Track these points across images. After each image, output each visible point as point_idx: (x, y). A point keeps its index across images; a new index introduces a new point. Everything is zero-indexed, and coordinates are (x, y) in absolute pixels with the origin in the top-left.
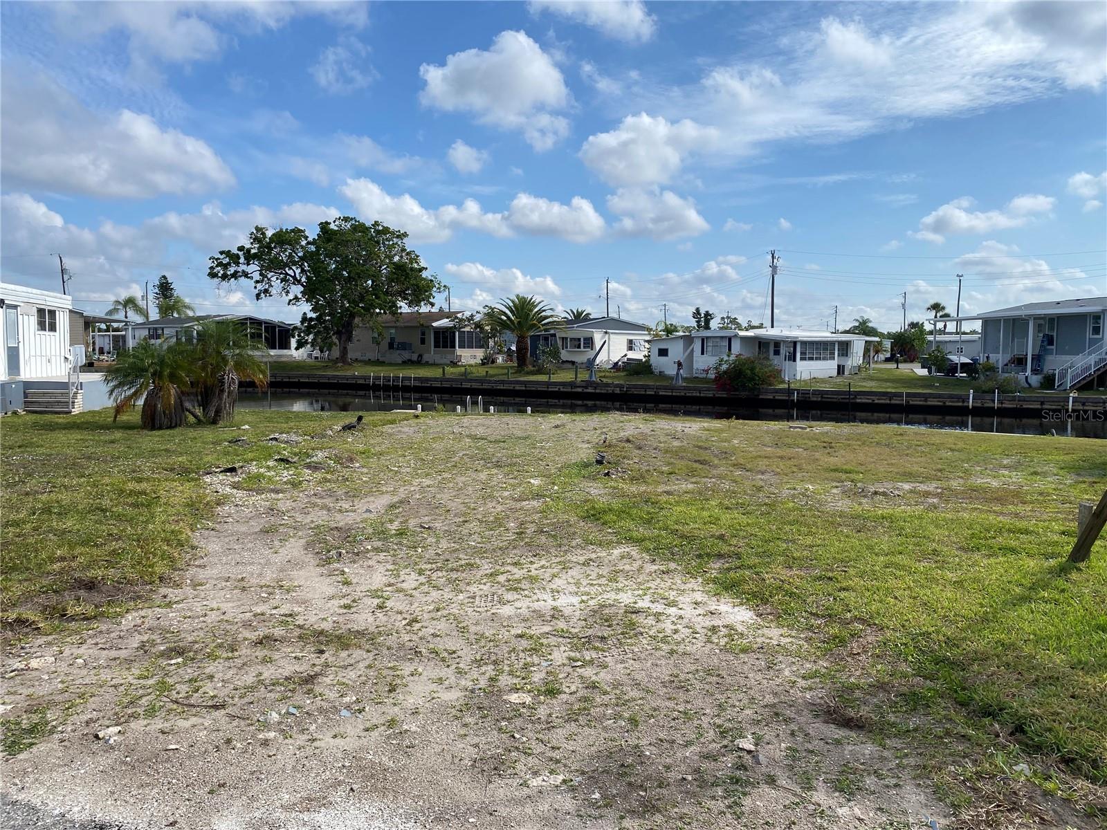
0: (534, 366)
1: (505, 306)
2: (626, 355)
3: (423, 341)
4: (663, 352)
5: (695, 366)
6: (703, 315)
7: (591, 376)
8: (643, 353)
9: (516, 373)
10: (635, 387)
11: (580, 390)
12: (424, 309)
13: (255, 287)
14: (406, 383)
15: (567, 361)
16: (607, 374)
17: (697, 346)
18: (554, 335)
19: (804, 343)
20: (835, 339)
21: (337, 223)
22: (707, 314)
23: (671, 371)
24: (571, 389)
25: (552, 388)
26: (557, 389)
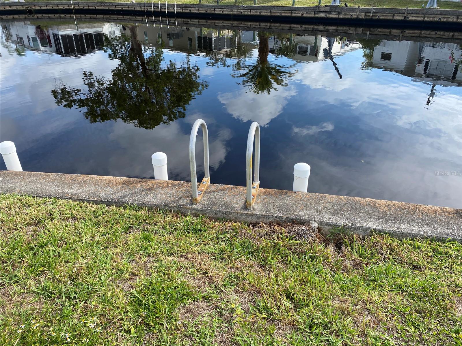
11: (323, 15)
24: (314, 14)
25: (295, 13)
26: (300, 15)
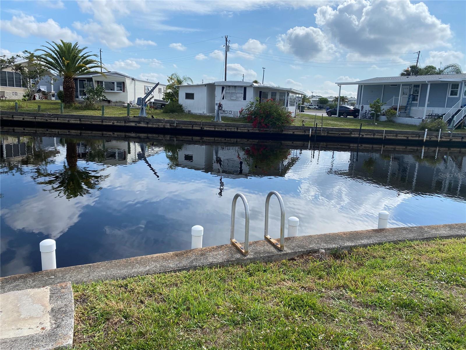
4: (189, 96)
7: (142, 113)
11: (133, 124)
18: (90, 79)
24: (125, 123)
25: (106, 122)
26: (111, 124)
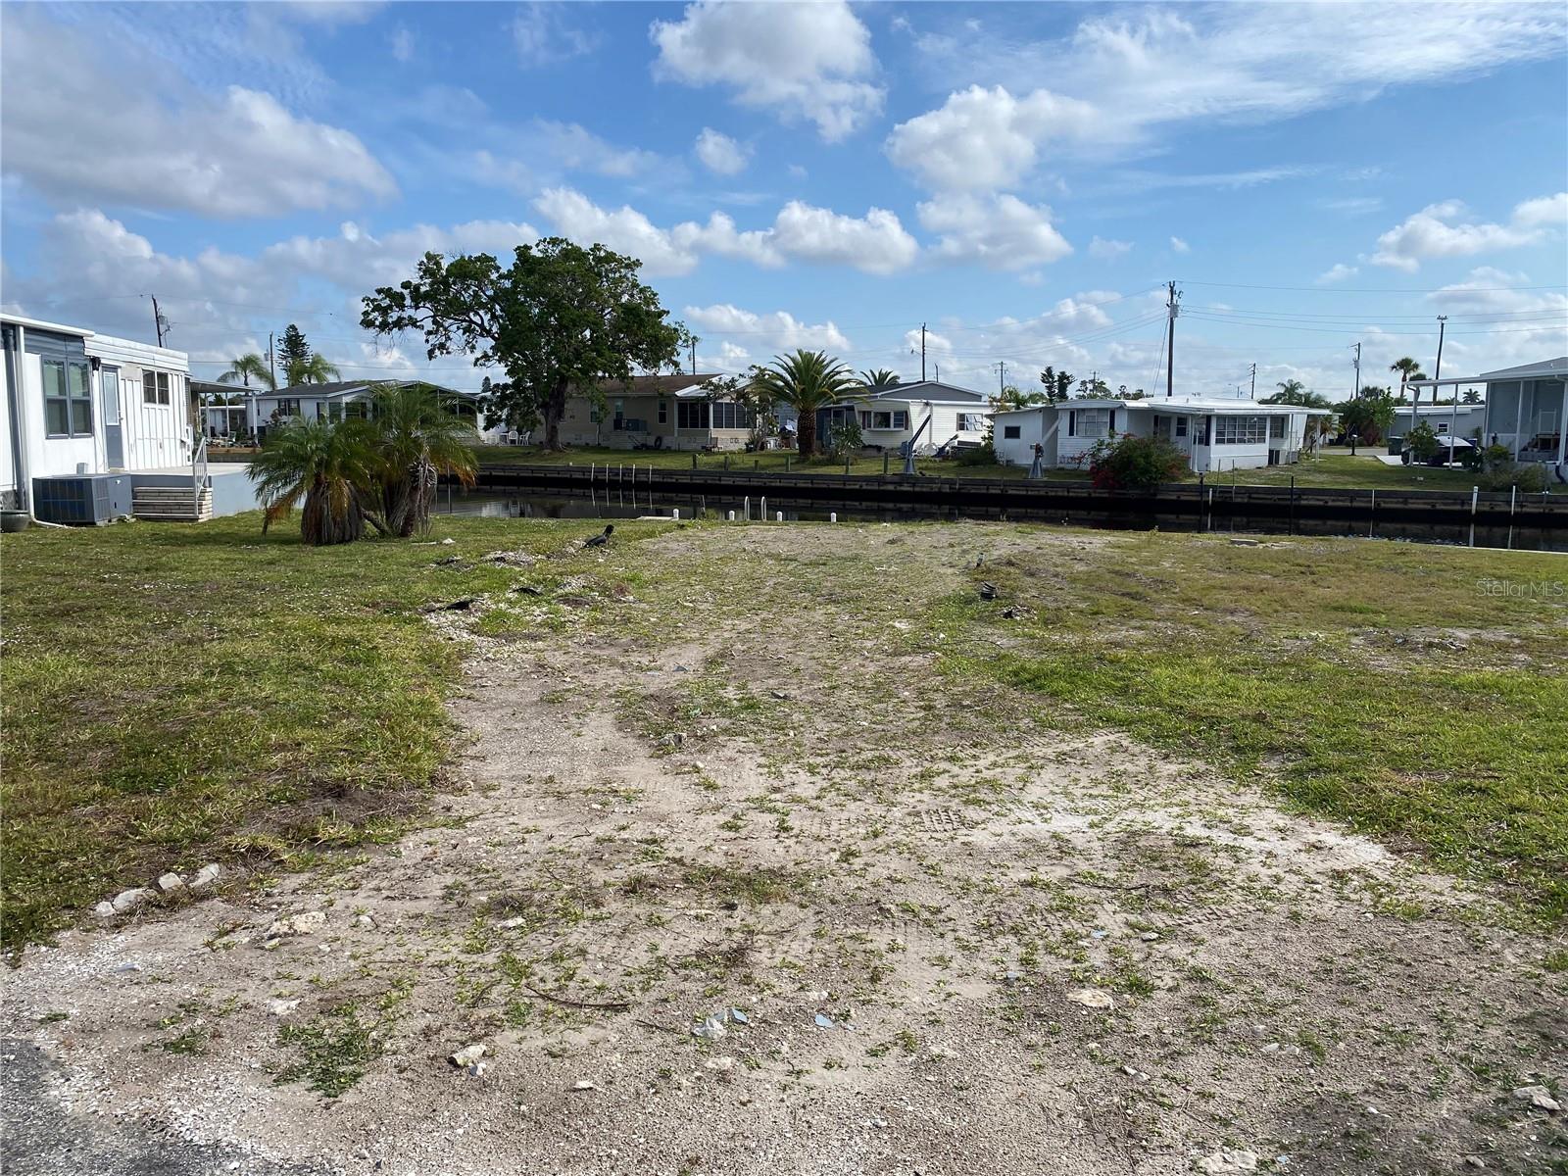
0: (822, 454)
1: (782, 367)
2: (956, 437)
3: (662, 418)
4: (1013, 433)
5: (1060, 453)
6: (1056, 378)
7: (907, 468)
8: (982, 434)
9: (797, 463)
10: (974, 483)
11: (891, 487)
12: (665, 371)
13: (427, 341)
14: (643, 478)
15: (870, 446)
16: (931, 464)
17: (1063, 423)
18: (851, 409)
19: (1221, 418)
20: (1266, 412)
21: (541, 247)
22: (1063, 376)
23: (1026, 459)
24: (877, 486)
26: (857, 487)
